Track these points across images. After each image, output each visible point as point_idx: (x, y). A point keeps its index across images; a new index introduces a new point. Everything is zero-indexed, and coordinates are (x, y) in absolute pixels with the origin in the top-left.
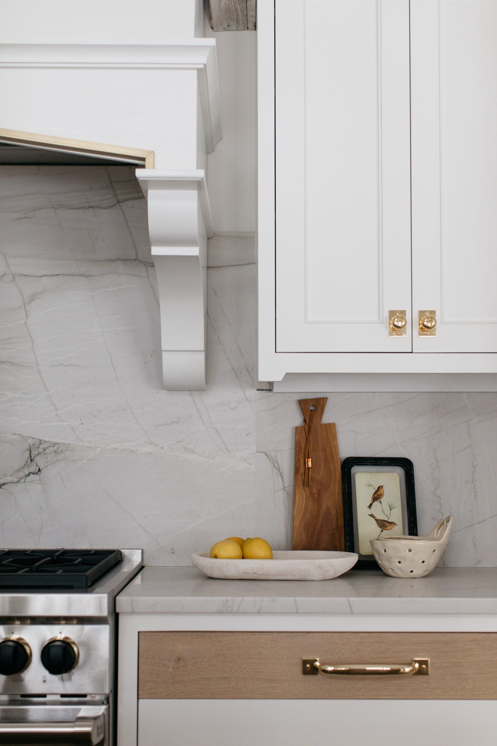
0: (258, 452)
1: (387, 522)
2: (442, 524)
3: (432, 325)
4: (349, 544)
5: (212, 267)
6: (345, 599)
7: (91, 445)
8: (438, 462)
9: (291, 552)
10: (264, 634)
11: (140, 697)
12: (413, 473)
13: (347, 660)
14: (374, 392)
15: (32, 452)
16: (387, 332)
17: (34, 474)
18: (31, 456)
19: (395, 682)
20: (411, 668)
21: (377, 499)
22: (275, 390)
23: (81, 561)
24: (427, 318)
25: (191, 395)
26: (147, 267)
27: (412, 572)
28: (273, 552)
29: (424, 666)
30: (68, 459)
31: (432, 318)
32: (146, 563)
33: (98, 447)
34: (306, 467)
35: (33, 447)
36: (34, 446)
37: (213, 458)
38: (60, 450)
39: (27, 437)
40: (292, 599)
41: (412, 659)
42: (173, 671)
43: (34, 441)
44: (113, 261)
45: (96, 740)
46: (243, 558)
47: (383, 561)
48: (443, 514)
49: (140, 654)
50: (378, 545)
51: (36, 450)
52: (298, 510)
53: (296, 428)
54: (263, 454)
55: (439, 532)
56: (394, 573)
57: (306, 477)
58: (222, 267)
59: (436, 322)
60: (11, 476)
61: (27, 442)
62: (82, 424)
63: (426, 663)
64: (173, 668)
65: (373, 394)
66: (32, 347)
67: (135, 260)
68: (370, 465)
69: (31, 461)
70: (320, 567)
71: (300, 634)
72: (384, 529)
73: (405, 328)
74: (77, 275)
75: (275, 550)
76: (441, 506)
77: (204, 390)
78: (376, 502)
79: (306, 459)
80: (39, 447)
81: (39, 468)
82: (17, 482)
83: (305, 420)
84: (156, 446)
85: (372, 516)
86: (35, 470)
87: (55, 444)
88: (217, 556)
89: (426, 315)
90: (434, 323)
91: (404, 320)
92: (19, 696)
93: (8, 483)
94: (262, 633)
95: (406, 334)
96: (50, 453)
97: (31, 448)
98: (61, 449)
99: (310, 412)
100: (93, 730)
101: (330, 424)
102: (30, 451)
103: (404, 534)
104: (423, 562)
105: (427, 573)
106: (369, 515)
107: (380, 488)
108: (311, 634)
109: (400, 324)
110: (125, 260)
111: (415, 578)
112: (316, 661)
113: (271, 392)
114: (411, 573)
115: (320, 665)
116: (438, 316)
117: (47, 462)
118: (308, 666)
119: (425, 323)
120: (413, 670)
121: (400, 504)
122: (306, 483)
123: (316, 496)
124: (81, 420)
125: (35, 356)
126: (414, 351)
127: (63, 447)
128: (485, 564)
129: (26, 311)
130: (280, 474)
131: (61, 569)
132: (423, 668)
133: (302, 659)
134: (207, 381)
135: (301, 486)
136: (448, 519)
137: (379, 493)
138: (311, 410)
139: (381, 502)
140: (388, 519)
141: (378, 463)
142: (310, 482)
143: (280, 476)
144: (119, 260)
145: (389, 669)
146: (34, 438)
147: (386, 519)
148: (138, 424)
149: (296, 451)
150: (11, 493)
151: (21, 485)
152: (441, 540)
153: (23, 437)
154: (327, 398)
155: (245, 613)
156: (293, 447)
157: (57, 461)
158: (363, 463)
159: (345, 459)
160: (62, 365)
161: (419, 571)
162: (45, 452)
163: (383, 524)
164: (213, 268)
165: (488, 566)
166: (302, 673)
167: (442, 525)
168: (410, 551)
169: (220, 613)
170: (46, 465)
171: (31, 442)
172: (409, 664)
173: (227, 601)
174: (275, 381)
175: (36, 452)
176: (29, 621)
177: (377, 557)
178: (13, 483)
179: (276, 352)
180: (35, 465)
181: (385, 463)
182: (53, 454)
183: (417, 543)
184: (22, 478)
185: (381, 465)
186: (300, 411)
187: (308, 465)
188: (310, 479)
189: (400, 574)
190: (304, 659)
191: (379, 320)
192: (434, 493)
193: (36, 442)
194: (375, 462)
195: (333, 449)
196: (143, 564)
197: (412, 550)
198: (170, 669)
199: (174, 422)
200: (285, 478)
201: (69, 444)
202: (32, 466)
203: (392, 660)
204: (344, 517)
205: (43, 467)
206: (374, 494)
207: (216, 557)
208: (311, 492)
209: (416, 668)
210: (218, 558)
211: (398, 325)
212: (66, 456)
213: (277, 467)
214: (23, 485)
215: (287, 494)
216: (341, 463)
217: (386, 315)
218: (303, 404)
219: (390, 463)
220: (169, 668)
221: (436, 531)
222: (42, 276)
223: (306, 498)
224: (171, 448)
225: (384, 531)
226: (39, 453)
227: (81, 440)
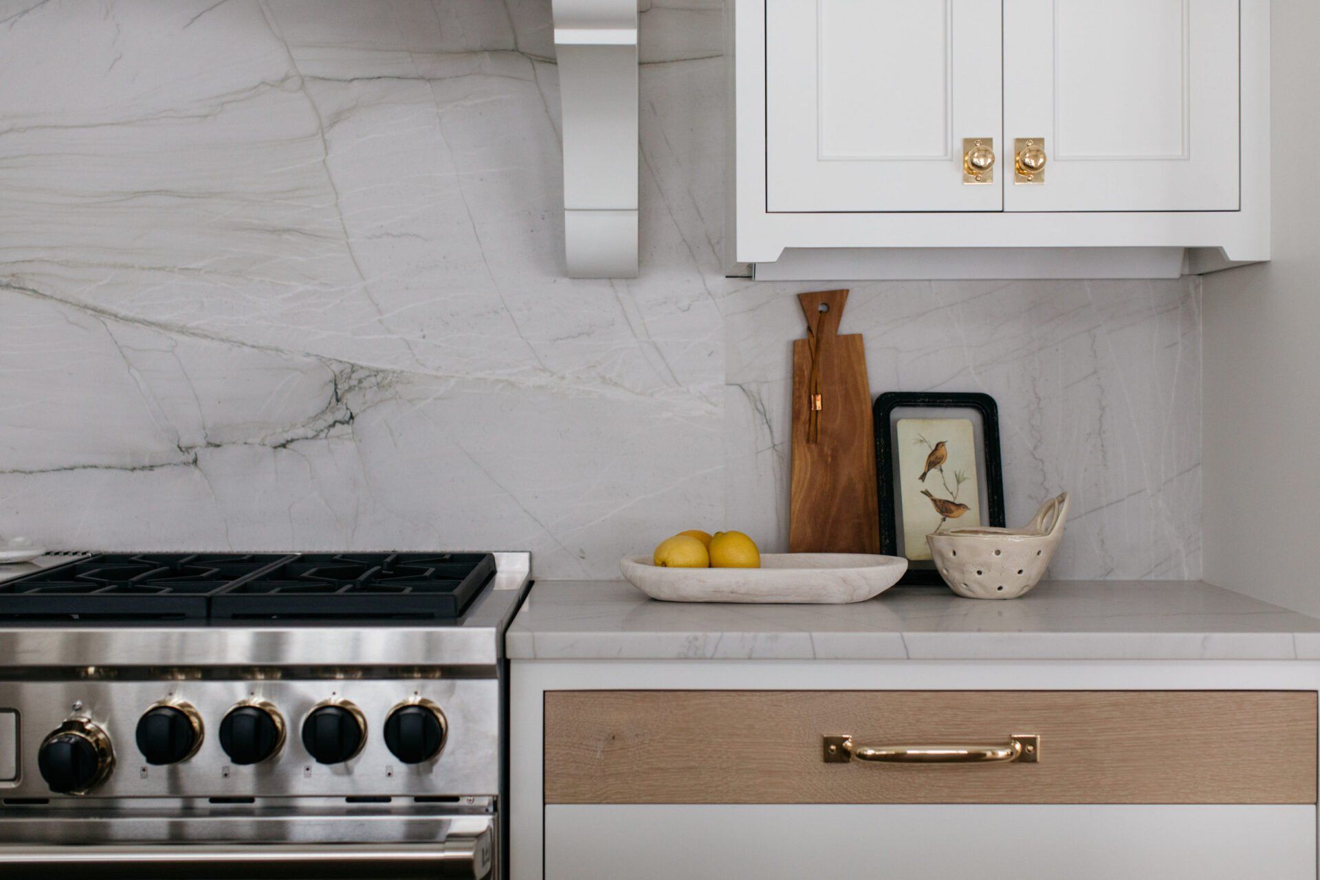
0: (728, 384)
1: (953, 503)
2: (1052, 506)
3: (1039, 164)
4: (888, 541)
5: (648, 63)
6: (895, 635)
7: (439, 374)
8: (1040, 400)
9: (789, 555)
10: (758, 694)
11: (547, 800)
12: (997, 420)
13: (900, 738)
14: (930, 280)
15: (339, 386)
16: (958, 175)
17: (342, 423)
18: (336, 393)
19: (980, 774)
20: (1009, 751)
21: (935, 465)
22: (757, 279)
23: (434, 572)
24: (1030, 151)
25: (612, 286)
26: (535, 64)
27: (1000, 588)
28: (761, 555)
29: (1030, 748)
30: (400, 398)
31: (1038, 151)
32: (537, 575)
33: (452, 377)
34: (813, 409)
35: (340, 377)
36: (342, 376)
37: (652, 395)
38: (386, 382)
39: (330, 359)
40: (806, 634)
41: (1010, 735)
42: (602, 757)
43: (342, 367)
44: (472, 52)
45: (480, 871)
46: (710, 566)
47: (951, 571)
48: (1047, 490)
49: (546, 729)
50: (942, 543)
51: (345, 382)
52: (799, 483)
53: (795, 343)
54: (736, 388)
55: (1044, 521)
56: (970, 590)
57: (812, 428)
58: (664, 62)
59: (1045, 158)
60: (303, 426)
61: (329, 368)
62: (424, 337)
63: (1032, 742)
64: (603, 751)
65: (927, 283)
66: (337, 205)
67: (513, 50)
68: (923, 406)
69: (338, 400)
70: (844, 581)
71: (818, 694)
72: (946, 516)
73: (992, 170)
74: (412, 78)
75: (766, 552)
76: (1044, 477)
77: (635, 278)
78: (933, 469)
79: (812, 396)
80: (350, 378)
81: (351, 414)
82: (314, 438)
83: (809, 329)
84: (552, 374)
85: (926, 493)
86: (345, 415)
87: (378, 372)
88: (666, 562)
89: (1028, 146)
90: (1041, 161)
91: (991, 155)
92: (344, 799)
93: (298, 440)
94: (754, 693)
95: (992, 179)
96: (370, 387)
97: (337, 378)
98: (389, 380)
99: (820, 314)
100: (475, 855)
101: (853, 336)
102: (336, 385)
103: (982, 525)
104: (1020, 572)
105: (1026, 590)
106: (922, 492)
107: (940, 446)
108: (838, 694)
109: (981, 162)
110: (495, 51)
111: (1005, 599)
112: (847, 739)
113: (751, 280)
114: (999, 591)
115: (853, 746)
116: (1048, 148)
117: (364, 403)
118: (833, 747)
119: (1027, 160)
120: (1012, 754)
121: (974, 472)
122: (811, 438)
123: (830, 459)
124: (422, 331)
125: (341, 219)
126: (1005, 210)
127: (393, 376)
128: (1119, 576)
129: (325, 141)
130: (767, 422)
131: (410, 586)
132: (1029, 751)
133: (823, 736)
134: (640, 262)
135: (804, 443)
136: (1061, 499)
137: (938, 454)
138: (821, 312)
139: (941, 470)
140: (955, 498)
141: (936, 402)
142: (819, 436)
143: (766, 426)
144: (486, 50)
145: (965, 752)
146: (341, 362)
147: (951, 499)
148: (522, 338)
149: (794, 382)
150: (304, 456)
151: (321, 443)
152: (1051, 535)
153: (323, 359)
154: (847, 291)
155: (726, 659)
156: (790, 375)
157: (381, 401)
158: (910, 402)
159: (879, 395)
160: (388, 234)
161: (1013, 586)
162: (362, 385)
163: (946, 508)
164: (649, 65)
165: (1125, 578)
166: (822, 759)
167: (1051, 508)
168: (998, 552)
169: (683, 658)
170: (363, 408)
171: (336, 368)
172: (1005, 744)
173: (696, 639)
174: (758, 263)
175: (346, 386)
176: (359, 674)
177: (939, 564)
178: (307, 438)
179: (767, 212)
180: (345, 408)
181: (948, 402)
182: (375, 388)
183: (1009, 539)
184: (322, 431)
185: (942, 406)
186: (802, 314)
187: (815, 407)
188: (819, 432)
189: (980, 592)
190: (825, 736)
191: (946, 155)
192: (1032, 454)
193: (345, 369)
194: (931, 400)
195: (859, 378)
196: (531, 577)
197: (1002, 551)
198: (599, 753)
199: (582, 334)
200: (775, 429)
201: (402, 372)
202: (338, 409)
203: (975, 737)
204: (879, 496)
205: (357, 411)
206: (930, 456)
207: (664, 564)
208: (821, 454)
209: (1017, 751)
210: (668, 566)
211: (979, 164)
212: (397, 392)
213: (762, 411)
214: (324, 442)
215: (779, 456)
216: (872, 403)
217: (958, 145)
218: (806, 301)
219: (959, 402)
220: (597, 751)
221: (1039, 519)
222: (352, 80)
223: (813, 463)
224: (579, 378)
225: (947, 519)
226: (350, 388)
227: (423, 365)
